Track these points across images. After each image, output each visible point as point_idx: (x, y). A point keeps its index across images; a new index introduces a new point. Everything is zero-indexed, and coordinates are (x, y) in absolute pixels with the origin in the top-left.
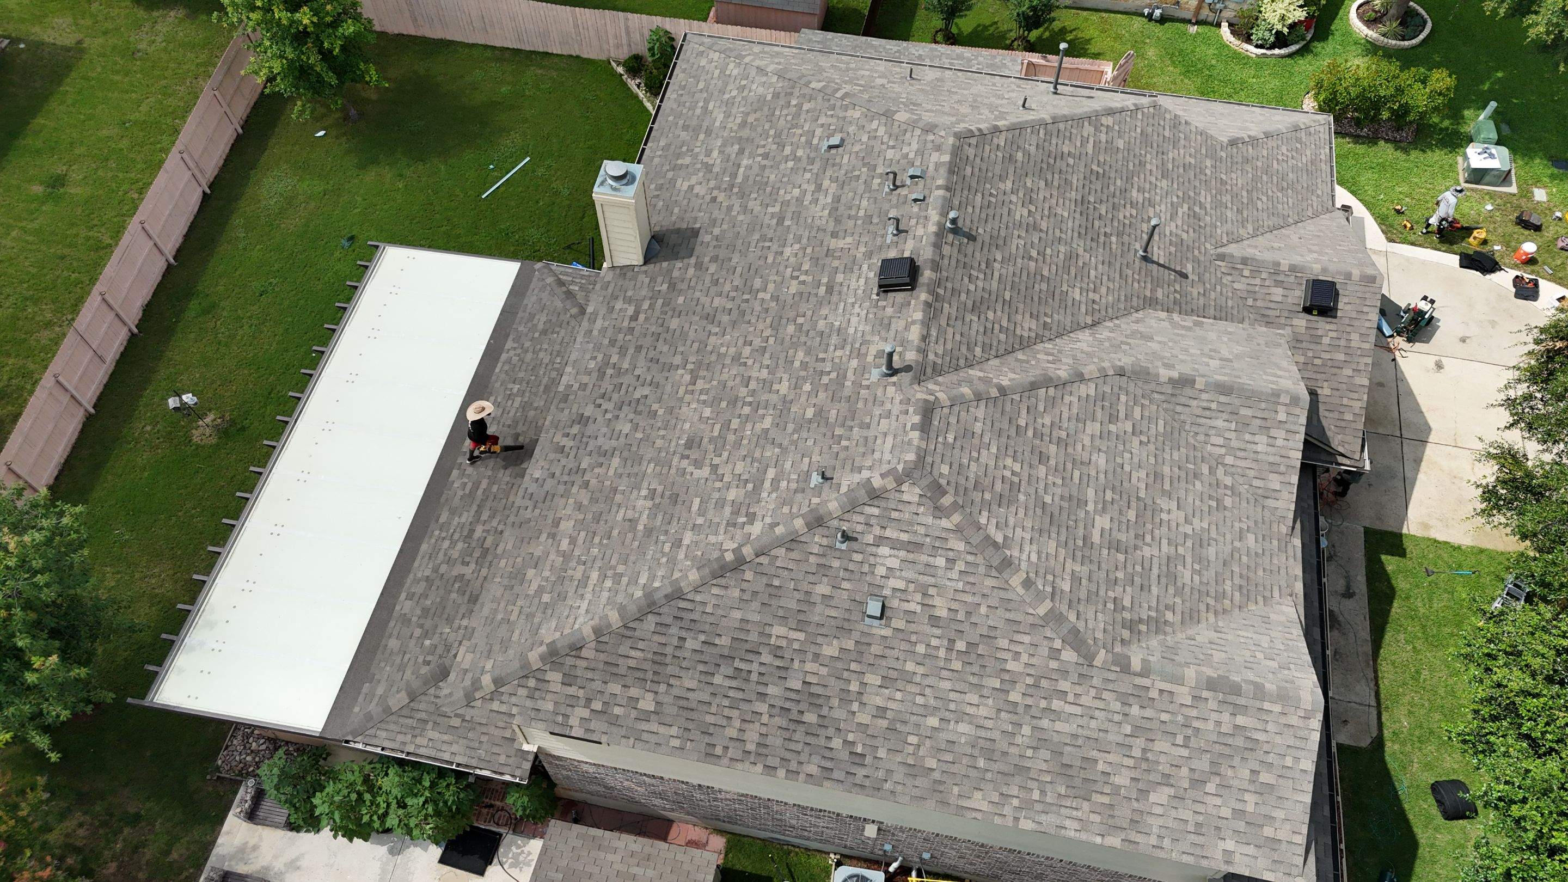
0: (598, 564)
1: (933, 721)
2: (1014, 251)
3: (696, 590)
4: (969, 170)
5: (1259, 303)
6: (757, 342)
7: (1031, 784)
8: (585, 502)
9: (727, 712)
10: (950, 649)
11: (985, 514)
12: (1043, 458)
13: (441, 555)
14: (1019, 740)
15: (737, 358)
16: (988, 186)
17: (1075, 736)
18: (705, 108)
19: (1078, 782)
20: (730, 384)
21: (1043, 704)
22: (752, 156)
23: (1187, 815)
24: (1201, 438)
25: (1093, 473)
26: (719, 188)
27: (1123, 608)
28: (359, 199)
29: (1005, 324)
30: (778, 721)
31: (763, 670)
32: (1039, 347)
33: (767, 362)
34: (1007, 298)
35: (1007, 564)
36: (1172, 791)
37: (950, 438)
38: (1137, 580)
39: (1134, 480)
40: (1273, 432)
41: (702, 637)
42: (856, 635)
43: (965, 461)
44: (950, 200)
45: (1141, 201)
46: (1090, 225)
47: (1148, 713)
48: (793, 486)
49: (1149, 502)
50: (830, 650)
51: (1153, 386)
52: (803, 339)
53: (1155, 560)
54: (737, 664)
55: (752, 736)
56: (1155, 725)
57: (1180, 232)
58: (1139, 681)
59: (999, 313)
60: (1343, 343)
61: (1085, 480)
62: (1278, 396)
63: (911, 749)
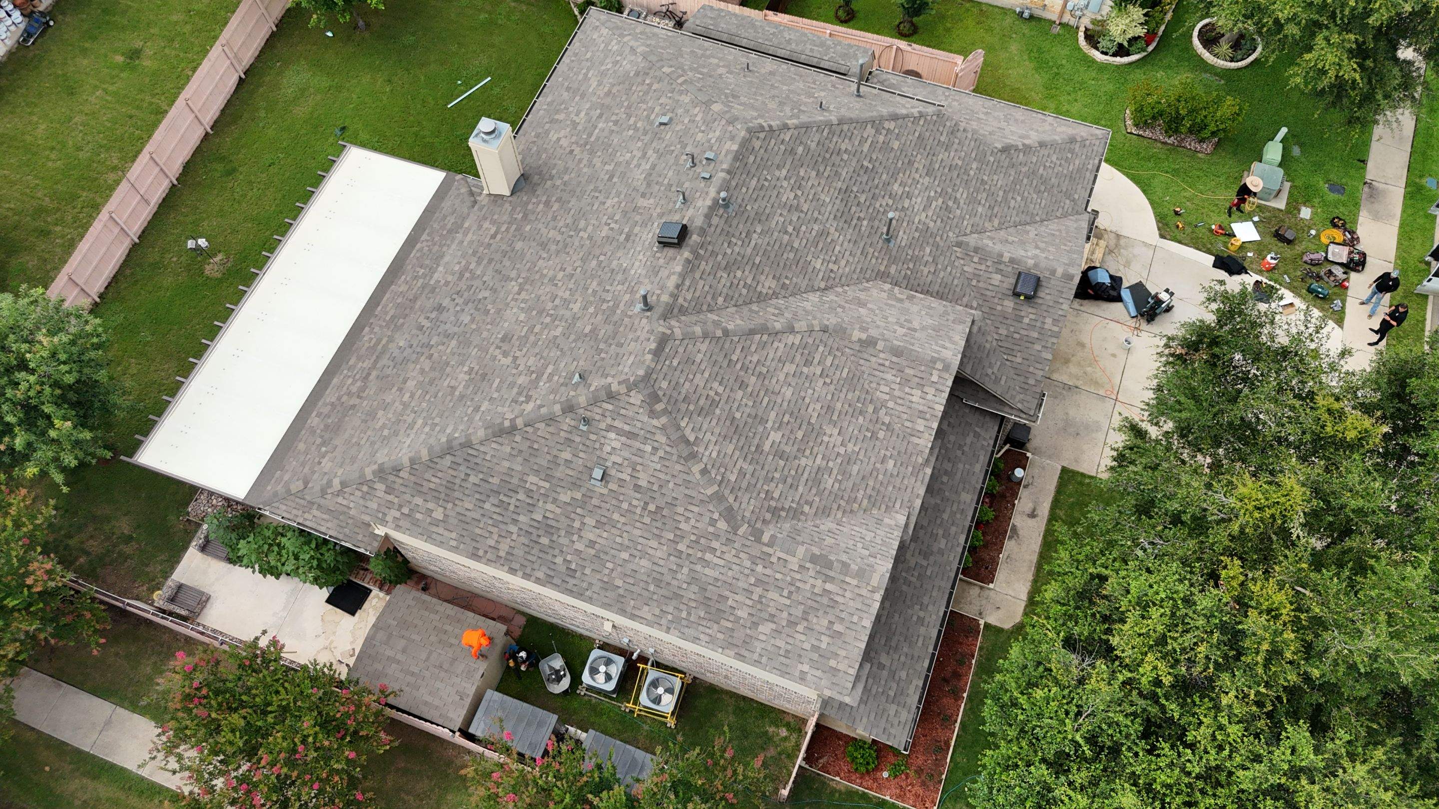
0: (424, 414)
1: (625, 555)
2: (773, 226)
3: (481, 443)
4: (752, 158)
5: (981, 285)
6: (569, 270)
7: (682, 607)
8: (427, 369)
9: (490, 528)
10: (644, 509)
11: (686, 419)
12: (743, 385)
13: (345, 388)
14: (679, 576)
15: (552, 280)
16: (765, 172)
17: (716, 579)
18: (586, 75)
19: (713, 610)
20: (543, 298)
21: (699, 555)
22: (607, 121)
23: (780, 643)
24: (874, 385)
25: (779, 401)
26: (577, 143)
27: (772, 498)
28: (354, 96)
29: (749, 281)
30: (523, 540)
31: (518, 504)
32: (774, 301)
33: (571, 286)
34: (757, 262)
35: (693, 456)
36: (774, 626)
37: (675, 363)
38: (789, 480)
39: (810, 410)
40: (926, 389)
41: (481, 476)
42: (583, 490)
43: (682, 381)
44: (729, 181)
45: (900, 193)
46: (847, 210)
47: (768, 571)
48: (562, 380)
49: (817, 427)
50: (565, 497)
51: (846, 343)
52: (599, 273)
53: (808, 468)
54: (501, 497)
55: (504, 547)
56: (771, 580)
57: (928, 221)
58: (766, 549)
59: (747, 273)
60: (1038, 324)
61: (772, 405)
62: (935, 363)
63: (607, 572)
